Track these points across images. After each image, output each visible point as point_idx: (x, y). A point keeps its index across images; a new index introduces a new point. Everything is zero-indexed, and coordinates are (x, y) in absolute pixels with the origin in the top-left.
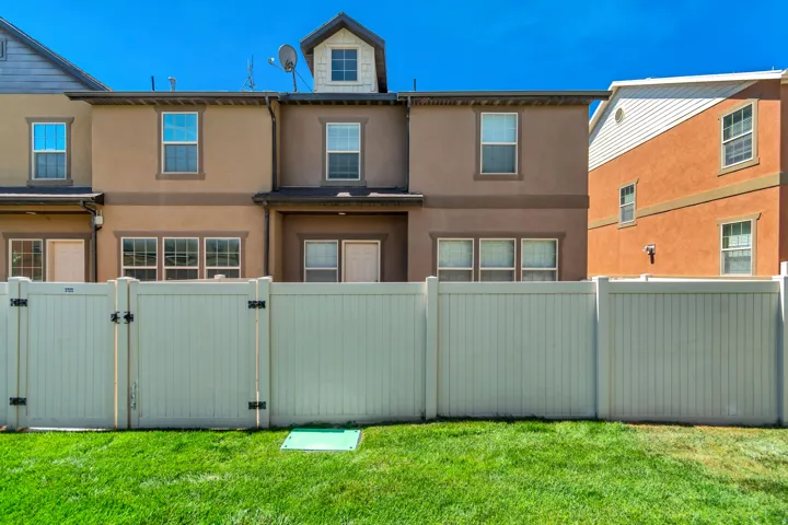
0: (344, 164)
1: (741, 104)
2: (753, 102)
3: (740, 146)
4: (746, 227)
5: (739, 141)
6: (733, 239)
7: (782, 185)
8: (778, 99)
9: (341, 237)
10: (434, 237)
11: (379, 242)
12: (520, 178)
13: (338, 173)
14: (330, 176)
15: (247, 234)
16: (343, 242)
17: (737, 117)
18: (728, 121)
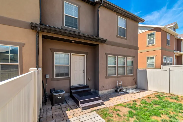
0: (72, 21)
1: (152, 32)
2: (155, 32)
3: (151, 41)
4: (153, 58)
5: (151, 40)
6: (149, 60)
7: (161, 50)
8: (161, 32)
9: (71, 52)
10: (107, 55)
11: (85, 55)
12: (126, 39)
13: (69, 25)
14: (66, 25)
15: (24, 45)
16: (72, 54)
17: (151, 35)
18: (149, 35)
